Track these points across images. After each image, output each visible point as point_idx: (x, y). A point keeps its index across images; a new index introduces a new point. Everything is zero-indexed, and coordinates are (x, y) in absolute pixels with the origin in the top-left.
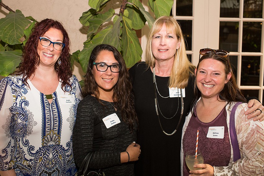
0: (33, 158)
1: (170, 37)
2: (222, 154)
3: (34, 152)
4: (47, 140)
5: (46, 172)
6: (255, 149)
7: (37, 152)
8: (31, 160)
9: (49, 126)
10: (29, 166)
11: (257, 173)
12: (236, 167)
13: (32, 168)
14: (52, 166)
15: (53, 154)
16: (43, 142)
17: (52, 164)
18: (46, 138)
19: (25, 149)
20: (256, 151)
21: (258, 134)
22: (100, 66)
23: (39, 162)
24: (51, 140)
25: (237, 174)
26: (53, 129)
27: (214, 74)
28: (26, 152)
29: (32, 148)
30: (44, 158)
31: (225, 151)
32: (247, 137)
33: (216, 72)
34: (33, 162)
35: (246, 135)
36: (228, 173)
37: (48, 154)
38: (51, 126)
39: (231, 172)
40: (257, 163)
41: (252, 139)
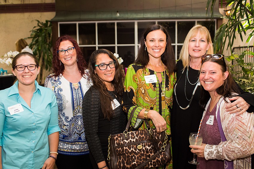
0: (68, 124)
1: (203, 41)
2: (213, 137)
3: (69, 120)
4: (76, 112)
5: (77, 133)
6: (234, 133)
7: (70, 121)
8: (67, 125)
9: (76, 103)
10: (66, 129)
11: (236, 152)
12: (220, 148)
13: (68, 131)
14: (81, 129)
15: (81, 121)
16: (73, 114)
17: (81, 128)
18: (75, 111)
19: (63, 119)
20: (235, 134)
21: (236, 121)
22: (101, 66)
23: (72, 126)
24: (79, 112)
25: (220, 153)
26: (79, 105)
27: (211, 73)
28: (64, 121)
29: (67, 118)
30: (75, 123)
31: (214, 135)
32: (228, 124)
33: (213, 71)
34: (68, 127)
35: (228, 122)
36: (214, 151)
37: (78, 122)
38: (78, 103)
39: (216, 151)
40: (236, 144)
41: (232, 125)
